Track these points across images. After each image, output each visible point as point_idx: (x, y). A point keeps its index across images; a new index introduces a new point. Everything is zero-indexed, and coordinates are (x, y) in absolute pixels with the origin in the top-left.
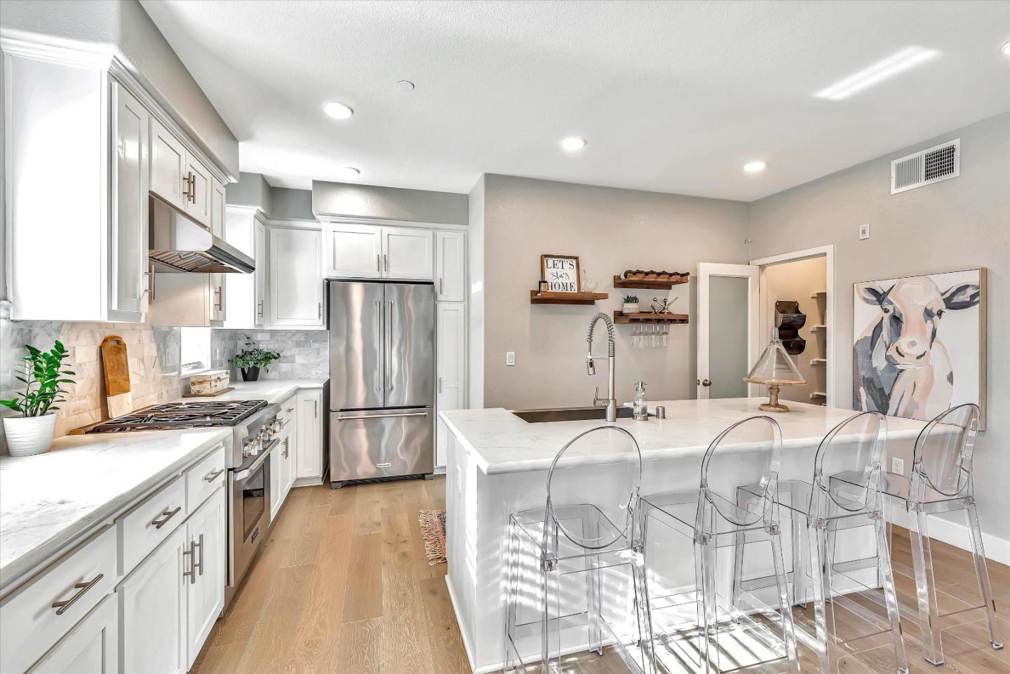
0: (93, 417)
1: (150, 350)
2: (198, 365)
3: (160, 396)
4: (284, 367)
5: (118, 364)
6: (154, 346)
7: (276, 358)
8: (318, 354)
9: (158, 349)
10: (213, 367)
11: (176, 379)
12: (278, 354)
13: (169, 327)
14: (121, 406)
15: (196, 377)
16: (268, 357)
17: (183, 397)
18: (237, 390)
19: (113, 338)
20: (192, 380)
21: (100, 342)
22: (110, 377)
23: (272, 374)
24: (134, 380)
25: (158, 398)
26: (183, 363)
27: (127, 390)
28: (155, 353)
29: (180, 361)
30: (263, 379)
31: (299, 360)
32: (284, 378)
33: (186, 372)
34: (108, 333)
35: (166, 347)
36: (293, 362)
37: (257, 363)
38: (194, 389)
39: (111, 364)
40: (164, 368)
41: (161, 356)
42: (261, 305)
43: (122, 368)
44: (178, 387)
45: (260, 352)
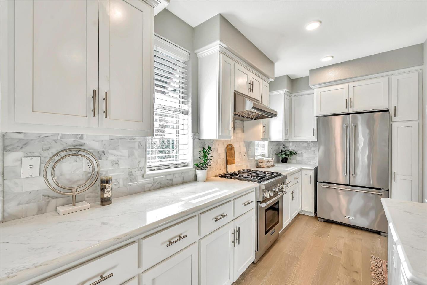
0: (223, 172)
1: (244, 149)
2: (263, 155)
3: (247, 166)
4: (298, 158)
5: (231, 154)
6: (245, 148)
7: (295, 154)
8: (314, 153)
9: (247, 149)
10: (269, 156)
11: (253, 160)
12: (296, 152)
13: (251, 141)
14: (232, 169)
15: (260, 160)
16: (292, 153)
17: (256, 167)
18: (277, 166)
19: (229, 145)
20: (259, 161)
21: (226, 146)
22: (228, 158)
23: (294, 161)
24: (237, 160)
25: (246, 167)
26: (256, 155)
27: (234, 163)
28: (245, 150)
29: (255, 154)
30: (289, 163)
31: (305, 155)
32: (299, 163)
33: (257, 158)
34: (229, 143)
35: (250, 148)
36: (302, 156)
37: (287, 156)
38: (260, 164)
39: (229, 154)
40: (248, 156)
41: (248, 152)
42: (287, 131)
43: (233, 156)
44: (254, 163)
45: (288, 151)
